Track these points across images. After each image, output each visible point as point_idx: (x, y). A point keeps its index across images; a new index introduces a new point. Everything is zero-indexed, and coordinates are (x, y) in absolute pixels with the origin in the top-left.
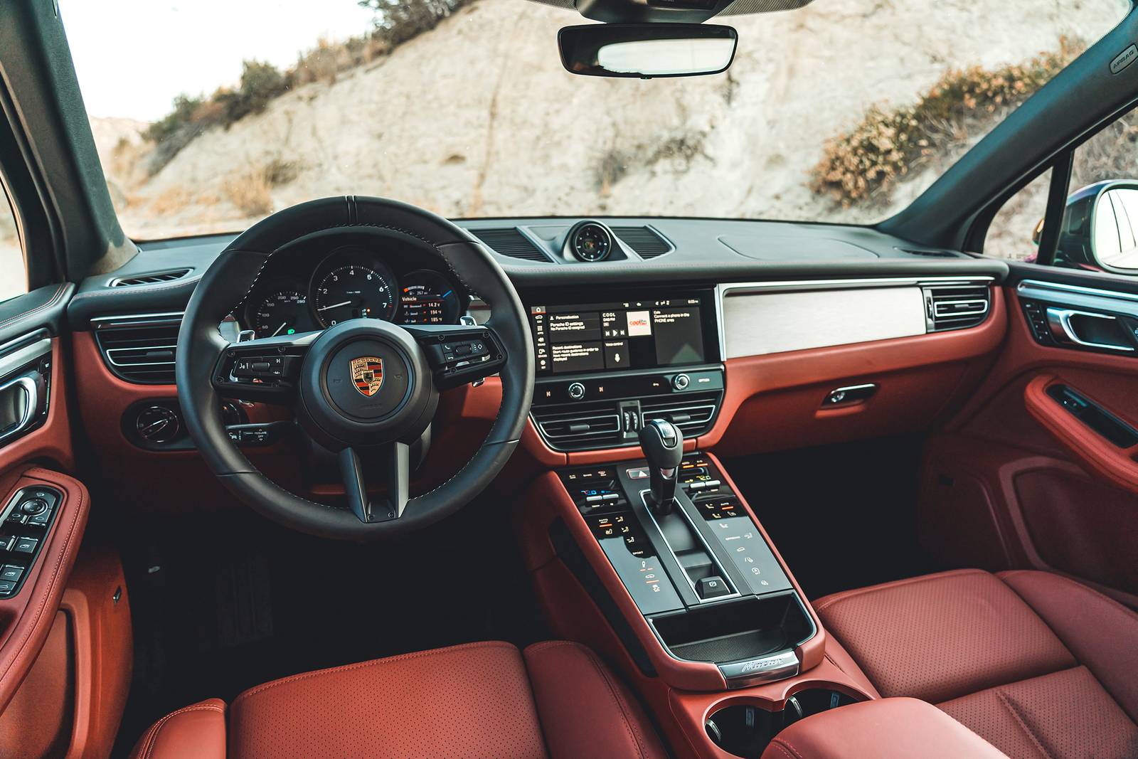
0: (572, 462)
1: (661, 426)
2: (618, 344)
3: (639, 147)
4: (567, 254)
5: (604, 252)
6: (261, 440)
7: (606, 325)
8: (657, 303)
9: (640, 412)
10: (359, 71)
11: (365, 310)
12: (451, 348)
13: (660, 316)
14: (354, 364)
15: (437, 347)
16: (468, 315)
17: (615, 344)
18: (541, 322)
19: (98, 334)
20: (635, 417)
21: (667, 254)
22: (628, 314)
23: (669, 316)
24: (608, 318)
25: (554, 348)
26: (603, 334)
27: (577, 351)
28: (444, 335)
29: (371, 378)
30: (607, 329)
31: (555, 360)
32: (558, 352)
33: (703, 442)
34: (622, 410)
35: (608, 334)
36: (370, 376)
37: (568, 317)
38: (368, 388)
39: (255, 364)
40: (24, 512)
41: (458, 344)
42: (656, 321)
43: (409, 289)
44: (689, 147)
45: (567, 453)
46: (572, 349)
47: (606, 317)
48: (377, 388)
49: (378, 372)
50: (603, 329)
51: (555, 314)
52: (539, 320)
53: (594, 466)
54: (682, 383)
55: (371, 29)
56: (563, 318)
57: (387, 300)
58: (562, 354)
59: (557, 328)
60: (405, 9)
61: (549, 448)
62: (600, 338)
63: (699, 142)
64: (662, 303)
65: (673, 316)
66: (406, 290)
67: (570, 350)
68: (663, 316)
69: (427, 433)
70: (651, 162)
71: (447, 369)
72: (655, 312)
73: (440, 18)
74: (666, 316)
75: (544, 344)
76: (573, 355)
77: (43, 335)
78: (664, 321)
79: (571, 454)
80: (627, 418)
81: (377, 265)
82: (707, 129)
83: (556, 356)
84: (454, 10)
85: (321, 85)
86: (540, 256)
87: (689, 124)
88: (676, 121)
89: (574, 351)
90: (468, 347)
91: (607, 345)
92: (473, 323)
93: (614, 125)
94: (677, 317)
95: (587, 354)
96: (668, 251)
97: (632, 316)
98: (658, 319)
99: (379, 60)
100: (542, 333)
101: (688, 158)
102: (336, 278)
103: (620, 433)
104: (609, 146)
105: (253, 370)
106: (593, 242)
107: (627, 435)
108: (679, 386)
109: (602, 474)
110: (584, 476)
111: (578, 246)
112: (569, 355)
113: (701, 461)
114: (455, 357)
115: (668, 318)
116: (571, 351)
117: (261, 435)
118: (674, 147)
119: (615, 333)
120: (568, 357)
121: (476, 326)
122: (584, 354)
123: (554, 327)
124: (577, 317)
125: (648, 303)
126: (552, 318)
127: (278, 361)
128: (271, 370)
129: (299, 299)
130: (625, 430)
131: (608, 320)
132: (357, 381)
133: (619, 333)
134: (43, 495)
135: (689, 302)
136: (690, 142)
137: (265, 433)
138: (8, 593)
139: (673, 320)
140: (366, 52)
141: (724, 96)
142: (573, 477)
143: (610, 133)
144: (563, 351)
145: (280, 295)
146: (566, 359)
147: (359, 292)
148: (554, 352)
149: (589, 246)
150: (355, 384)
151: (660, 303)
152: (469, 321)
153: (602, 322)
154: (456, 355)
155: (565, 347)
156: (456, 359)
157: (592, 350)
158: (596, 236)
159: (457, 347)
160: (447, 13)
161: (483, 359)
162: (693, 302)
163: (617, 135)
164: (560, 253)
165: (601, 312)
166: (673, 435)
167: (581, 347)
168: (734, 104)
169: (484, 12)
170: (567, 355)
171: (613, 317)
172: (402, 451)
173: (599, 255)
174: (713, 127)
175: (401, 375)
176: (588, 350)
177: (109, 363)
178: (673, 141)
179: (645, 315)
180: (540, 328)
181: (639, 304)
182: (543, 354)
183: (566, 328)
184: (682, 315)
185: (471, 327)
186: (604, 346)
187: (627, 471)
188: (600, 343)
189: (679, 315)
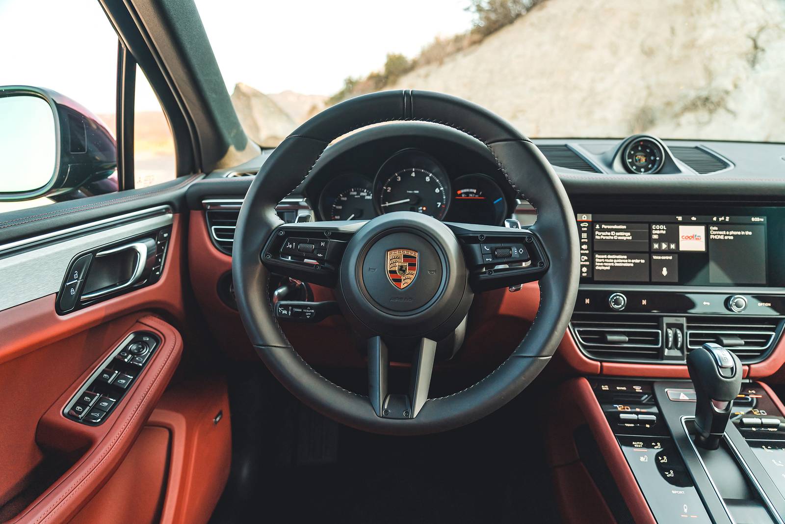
0: (605, 371)
1: (716, 352)
2: (667, 258)
3: (668, 104)
4: (617, 165)
5: (656, 166)
6: (308, 317)
7: (655, 237)
8: (715, 219)
9: (685, 330)
10: (460, 57)
11: (421, 208)
12: (491, 249)
13: (718, 232)
14: (390, 255)
15: (476, 247)
16: (514, 218)
17: (664, 258)
18: (586, 229)
19: (208, 212)
20: (680, 335)
21: (724, 170)
22: (681, 227)
23: (728, 233)
24: (658, 230)
25: (597, 256)
26: (650, 246)
27: (621, 261)
28: (485, 235)
29: (404, 271)
30: (656, 241)
31: (597, 268)
32: (600, 261)
33: (756, 370)
34: (665, 325)
35: (656, 246)
36: (404, 269)
37: (615, 227)
38: (400, 281)
39: (301, 245)
40: (131, 352)
41: (499, 245)
42: (712, 237)
43: (462, 191)
44: (712, 103)
45: (601, 362)
46: (617, 259)
47: (656, 230)
48: (409, 281)
49: (412, 265)
50: (651, 241)
51: (601, 223)
52: (584, 227)
53: (629, 380)
54: (738, 305)
55: (470, 27)
56: (609, 227)
57: (441, 201)
58: (604, 262)
59: (602, 237)
60: (495, 11)
61: (583, 355)
62: (648, 250)
63: (722, 99)
64: (720, 219)
65: (732, 233)
66: (459, 192)
67: (614, 259)
68: (721, 233)
69: (461, 328)
70: (677, 116)
71: (484, 270)
72: (711, 228)
73: (519, 15)
74: (724, 233)
75: (587, 252)
76: (616, 265)
77: (167, 211)
78: (722, 237)
79: (605, 364)
80: (670, 335)
81: (436, 169)
82: (730, 87)
83: (599, 264)
84: (529, 9)
85: (433, 67)
86: (589, 167)
87: (715, 84)
88: (702, 83)
89: (618, 261)
90: (508, 250)
91: (655, 257)
92: (517, 227)
93: (648, 87)
94: (737, 235)
95: (632, 265)
96: (725, 168)
97: (684, 230)
98: (714, 235)
99: (474, 47)
100: (586, 240)
101: (711, 112)
102: (399, 179)
103: (661, 350)
104: (642, 104)
105: (299, 250)
106: (645, 156)
107: (668, 352)
108: (734, 308)
109: (638, 389)
110: (618, 388)
111: (629, 159)
112: (613, 264)
113: (754, 392)
114: (493, 259)
115: (726, 235)
116: (615, 261)
117: (309, 313)
118: (699, 103)
119: (664, 246)
120: (611, 266)
121: (520, 230)
122: (629, 265)
123: (599, 236)
124: (625, 227)
125: (704, 218)
126: (598, 227)
127: (322, 244)
128: (315, 252)
129: (367, 195)
130: (667, 347)
131: (658, 232)
132: (391, 272)
133: (669, 246)
134: (148, 339)
135: (753, 219)
136: (714, 99)
137: (313, 311)
138: (98, 421)
139: (732, 238)
140: (465, 43)
141: (748, 61)
142: (605, 388)
143: (644, 93)
144: (606, 260)
145: (352, 191)
146: (609, 268)
147: (417, 192)
148: (597, 260)
149: (640, 160)
150: (389, 276)
151: (718, 219)
152: (514, 224)
153: (650, 234)
154: (494, 257)
155: (609, 257)
156: (496, 261)
157: (637, 261)
158: (648, 151)
159: (496, 249)
160: (523, 12)
161: (524, 264)
162: (757, 219)
163: (650, 94)
164: (610, 165)
165: (650, 224)
166: (730, 363)
167: (625, 257)
168: (757, 67)
169: (551, 9)
170: (610, 264)
171: (663, 230)
172: (429, 347)
173: (650, 169)
174: (736, 86)
175: (435, 271)
176: (633, 261)
177: (212, 236)
178: (699, 98)
179: (700, 230)
180: (584, 235)
181: (694, 219)
182: (586, 261)
183: (612, 238)
184: (743, 233)
185: (514, 230)
186: (650, 258)
187: (666, 390)
188: (647, 255)
189: (739, 233)
